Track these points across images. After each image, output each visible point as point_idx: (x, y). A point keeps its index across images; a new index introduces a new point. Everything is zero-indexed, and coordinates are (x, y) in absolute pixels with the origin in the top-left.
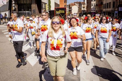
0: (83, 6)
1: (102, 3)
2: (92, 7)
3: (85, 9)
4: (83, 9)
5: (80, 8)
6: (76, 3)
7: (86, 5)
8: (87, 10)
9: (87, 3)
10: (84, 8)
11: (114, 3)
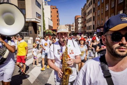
0: (72, 27)
1: (85, 26)
2: (79, 29)
3: (74, 30)
4: (72, 30)
5: (70, 30)
6: (67, 25)
7: (74, 27)
9: (75, 25)
10: (73, 29)
11: (94, 26)
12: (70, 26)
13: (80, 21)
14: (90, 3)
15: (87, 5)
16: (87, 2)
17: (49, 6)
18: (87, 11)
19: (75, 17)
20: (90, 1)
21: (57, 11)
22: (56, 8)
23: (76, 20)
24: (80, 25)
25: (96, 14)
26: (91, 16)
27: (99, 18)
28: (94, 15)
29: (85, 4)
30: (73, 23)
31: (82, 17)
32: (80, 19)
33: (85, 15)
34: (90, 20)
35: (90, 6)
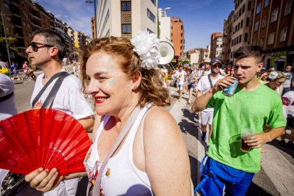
12: (202, 51)
13: (220, 42)
14: (240, 10)
15: (235, 13)
16: (236, 8)
17: (169, 19)
18: (235, 25)
19: (212, 36)
20: (241, 6)
21: (182, 27)
22: (180, 21)
23: (214, 41)
24: (219, 50)
25: (250, 29)
26: (241, 32)
27: (255, 37)
28: (247, 31)
29: (233, 12)
30: (208, 47)
31: (224, 36)
32: (220, 39)
33: (231, 31)
34: (238, 40)
35: (240, 15)
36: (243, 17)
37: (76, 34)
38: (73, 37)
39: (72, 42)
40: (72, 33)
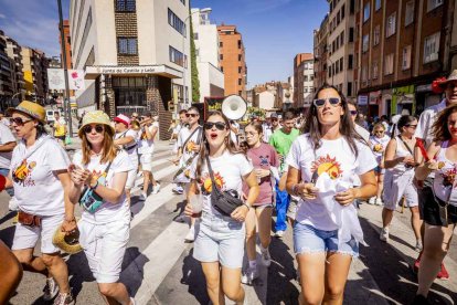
0: (285, 91)
2: (305, 95)
3: (291, 100)
4: (285, 100)
5: (278, 98)
6: (271, 85)
7: (292, 91)
8: (295, 103)
9: (296, 85)
10: (288, 97)
11: (350, 85)
12: (279, 87)
13: (309, 70)
14: (338, 14)
15: (331, 19)
16: (331, 12)
17: (214, 27)
18: (331, 40)
19: (296, 59)
20: (338, 7)
21: (240, 43)
22: (236, 33)
23: (299, 67)
24: (309, 84)
25: (357, 49)
26: (341, 53)
27: (365, 62)
28: (352, 52)
29: (327, 17)
30: (289, 80)
31: (316, 60)
32: (310, 66)
33: (325, 51)
34: (338, 68)
35: (338, 23)
36: (343, 27)
37: (26, 54)
38: (19, 59)
39: (17, 69)
40: (17, 50)
